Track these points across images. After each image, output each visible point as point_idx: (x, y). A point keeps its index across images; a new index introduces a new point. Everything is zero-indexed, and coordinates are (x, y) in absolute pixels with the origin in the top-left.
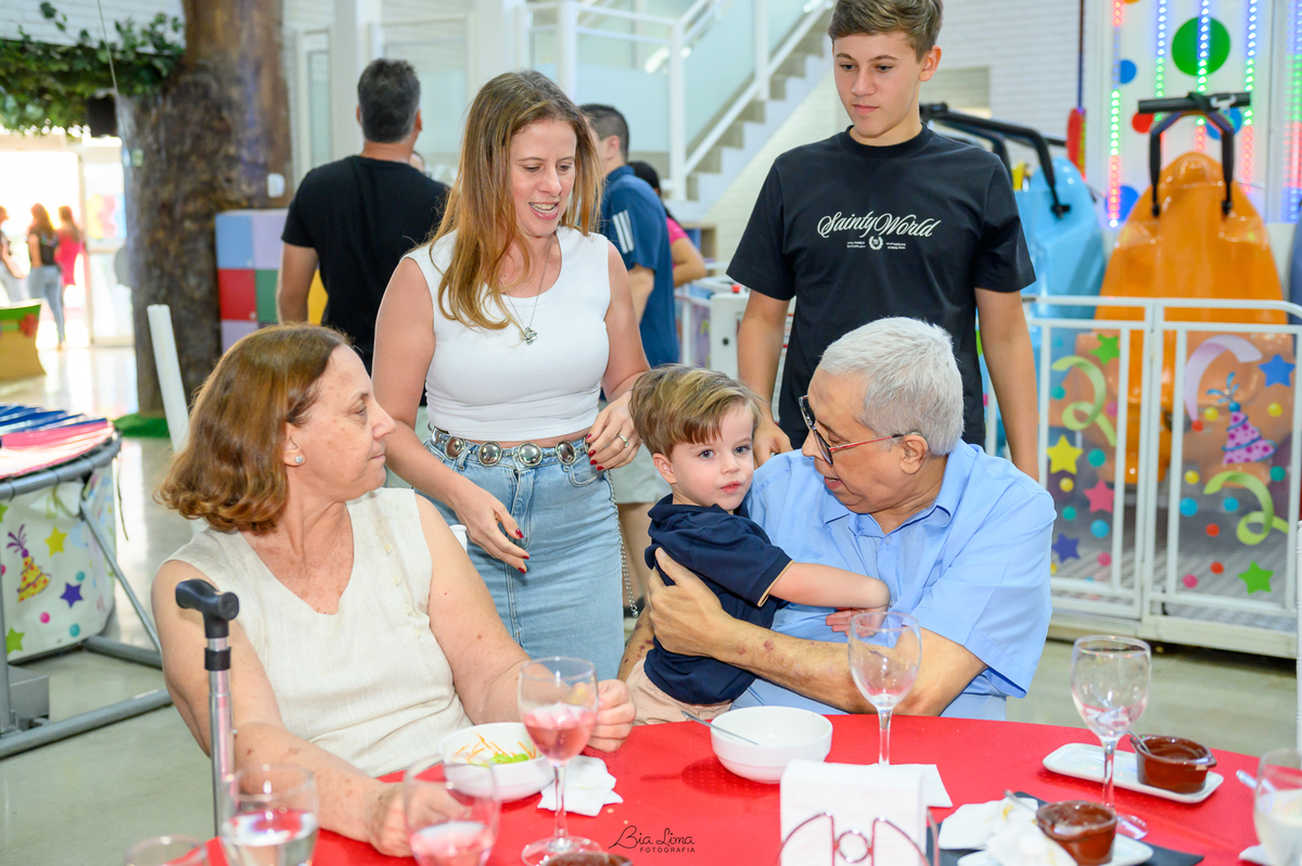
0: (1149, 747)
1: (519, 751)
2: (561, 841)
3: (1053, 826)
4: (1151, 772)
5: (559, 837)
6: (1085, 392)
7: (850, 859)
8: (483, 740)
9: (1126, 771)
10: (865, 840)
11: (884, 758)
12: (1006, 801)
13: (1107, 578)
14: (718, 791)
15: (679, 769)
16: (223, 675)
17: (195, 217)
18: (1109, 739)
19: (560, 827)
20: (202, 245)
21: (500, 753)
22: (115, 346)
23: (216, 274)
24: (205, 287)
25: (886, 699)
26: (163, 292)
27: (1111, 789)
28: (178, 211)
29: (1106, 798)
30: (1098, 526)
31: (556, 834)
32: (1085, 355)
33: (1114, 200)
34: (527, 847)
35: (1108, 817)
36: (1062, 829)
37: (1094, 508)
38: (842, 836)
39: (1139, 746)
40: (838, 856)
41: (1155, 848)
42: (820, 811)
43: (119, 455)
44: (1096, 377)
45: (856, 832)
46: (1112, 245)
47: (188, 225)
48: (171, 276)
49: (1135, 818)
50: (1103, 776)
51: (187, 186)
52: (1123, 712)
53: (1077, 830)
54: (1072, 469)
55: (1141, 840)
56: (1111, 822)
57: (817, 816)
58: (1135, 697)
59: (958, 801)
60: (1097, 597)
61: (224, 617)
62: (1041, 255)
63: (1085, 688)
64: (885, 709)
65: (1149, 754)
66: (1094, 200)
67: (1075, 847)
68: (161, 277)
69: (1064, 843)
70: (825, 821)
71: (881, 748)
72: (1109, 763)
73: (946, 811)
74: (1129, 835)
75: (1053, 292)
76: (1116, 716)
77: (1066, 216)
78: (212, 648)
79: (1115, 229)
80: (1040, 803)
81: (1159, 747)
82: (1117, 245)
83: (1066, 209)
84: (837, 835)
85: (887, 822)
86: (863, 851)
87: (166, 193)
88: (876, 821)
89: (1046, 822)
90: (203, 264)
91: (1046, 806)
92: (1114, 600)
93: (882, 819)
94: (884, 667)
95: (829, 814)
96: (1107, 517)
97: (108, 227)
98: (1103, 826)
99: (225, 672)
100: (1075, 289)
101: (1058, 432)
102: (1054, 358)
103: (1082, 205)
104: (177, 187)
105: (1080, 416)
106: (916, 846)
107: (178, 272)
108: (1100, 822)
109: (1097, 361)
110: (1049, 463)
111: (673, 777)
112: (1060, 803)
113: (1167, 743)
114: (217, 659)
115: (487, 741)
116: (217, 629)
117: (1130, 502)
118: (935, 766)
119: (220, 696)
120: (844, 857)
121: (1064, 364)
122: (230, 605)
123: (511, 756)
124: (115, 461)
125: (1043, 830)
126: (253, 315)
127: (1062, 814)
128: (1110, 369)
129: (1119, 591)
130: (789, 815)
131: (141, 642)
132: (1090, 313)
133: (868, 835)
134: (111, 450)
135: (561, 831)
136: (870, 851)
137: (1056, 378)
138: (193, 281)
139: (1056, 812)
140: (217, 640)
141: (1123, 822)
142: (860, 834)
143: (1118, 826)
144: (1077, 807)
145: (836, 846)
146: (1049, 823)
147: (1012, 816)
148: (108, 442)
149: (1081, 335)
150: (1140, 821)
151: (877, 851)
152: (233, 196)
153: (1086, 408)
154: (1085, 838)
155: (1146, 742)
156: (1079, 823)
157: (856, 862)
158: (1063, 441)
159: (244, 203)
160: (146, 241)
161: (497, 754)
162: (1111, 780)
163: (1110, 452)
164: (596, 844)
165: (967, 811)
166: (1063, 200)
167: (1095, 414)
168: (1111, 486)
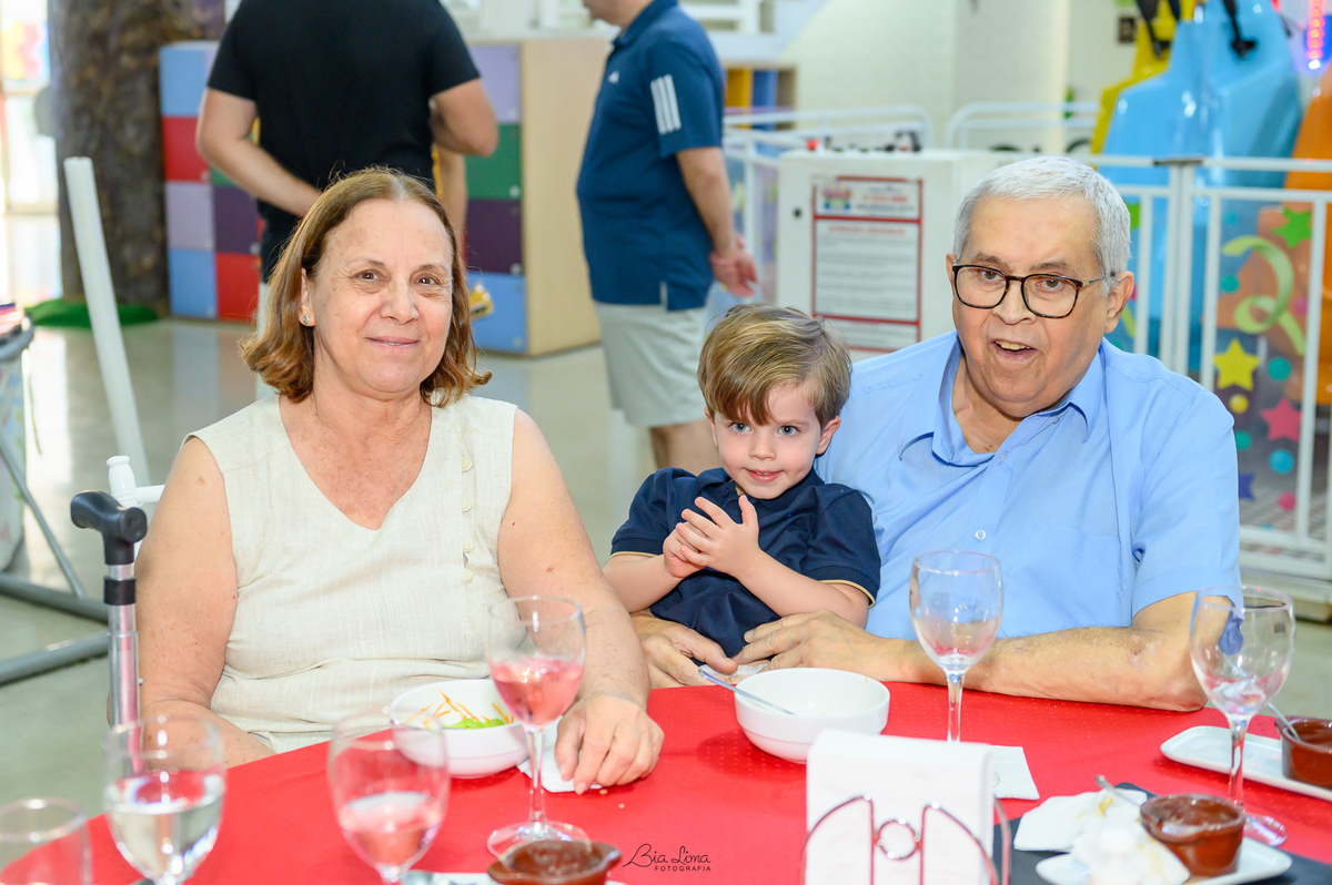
0: (1300, 733)
1: (493, 715)
2: (537, 826)
3: (1160, 824)
4: (1299, 763)
5: (534, 821)
6: (1267, 284)
7: (891, 855)
8: (448, 700)
9: (1265, 760)
10: (913, 832)
11: (954, 737)
12: (1103, 792)
13: (1290, 527)
14: (742, 772)
15: (695, 744)
16: (127, 612)
17: (134, 50)
18: (1239, 718)
19: (536, 809)
20: (142, 86)
21: (469, 717)
22: (35, 213)
23: (159, 124)
24: (146, 139)
25: (957, 662)
26: (93, 146)
27: (1240, 783)
28: (113, 42)
29: (1233, 795)
30: (1279, 458)
31: (531, 817)
32: (1266, 234)
33: (1315, 34)
34: (495, 833)
35: (1234, 815)
36: (1171, 828)
37: (1274, 434)
38: (883, 826)
39: (1285, 731)
40: (878, 851)
41: (1295, 858)
42: (856, 793)
43: (32, 345)
44: (1280, 264)
45: (902, 821)
46: (1311, 92)
47: (127, 61)
48: (104, 125)
49: (1270, 820)
50: (1228, 765)
51: (124, 12)
52: (1258, 684)
53: (1191, 830)
54: (1247, 383)
55: (1279, 848)
56: (1238, 821)
57: (853, 800)
58: (1273, 664)
59: (1047, 791)
60: (1277, 551)
61: (128, 539)
62: (1216, 105)
63: (1208, 652)
64: (956, 673)
65: (1298, 740)
66: (1289, 33)
67: (1190, 852)
68: (92, 125)
69: (1175, 846)
70: (862, 807)
71: (950, 722)
72: (1238, 749)
73: (1029, 804)
74: (1263, 840)
75: (1231, 152)
76: (1248, 687)
77: (1250, 54)
78: (113, 576)
79: (1314, 71)
80: (1149, 796)
81: (1313, 733)
82: (1317, 92)
83: (1251, 45)
84: (878, 825)
85: (942, 810)
86: (910, 846)
87: (98, 20)
88: (926, 808)
89: (1152, 821)
90: (143, 110)
91: (1154, 800)
92: (1299, 554)
93: (935, 806)
94: (956, 619)
95: (867, 798)
96: (1292, 446)
97: (30, 64)
98: (1226, 825)
99: (128, 606)
100: (1260, 150)
101: (1227, 335)
102: (1226, 237)
103: (1272, 41)
104: (112, 12)
105: (1260, 315)
106: (978, 842)
107: (112, 120)
108: (1221, 821)
109: (1281, 243)
110: (1216, 376)
111: (686, 754)
112: (1171, 797)
113: (1322, 727)
114: (120, 591)
115: (453, 702)
116: (121, 554)
117: (1322, 426)
118: (1021, 749)
119: (123, 636)
120: (884, 851)
121: (1239, 246)
122: (136, 523)
123: (483, 721)
124: (25, 354)
125: (1148, 829)
126: (205, 175)
127: (1175, 811)
128: (1298, 254)
129: (1305, 542)
130: (818, 798)
131: (56, 582)
132: (1278, 180)
133: (917, 827)
134: (21, 340)
135: (538, 814)
136: (919, 846)
137: (1229, 267)
138: (130, 131)
139: (1167, 807)
140: (120, 567)
141: (1253, 823)
142: (907, 825)
143: (1246, 828)
144: (1194, 803)
145: (875, 838)
146: (1157, 820)
147: (1111, 812)
148: (17, 331)
149: (1265, 211)
150: (1277, 825)
151: (928, 846)
152: (182, 23)
153: (1267, 304)
154: (1201, 841)
155: (1295, 726)
156: (1197, 822)
157: (901, 859)
158: (1235, 347)
159: (196, 32)
160: (73, 81)
161: (465, 717)
162: (1239, 771)
163: (1296, 361)
164: (580, 831)
165: (1056, 804)
166: (1247, 34)
167: (1279, 312)
168: (1298, 407)
